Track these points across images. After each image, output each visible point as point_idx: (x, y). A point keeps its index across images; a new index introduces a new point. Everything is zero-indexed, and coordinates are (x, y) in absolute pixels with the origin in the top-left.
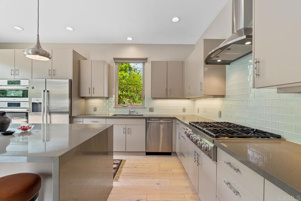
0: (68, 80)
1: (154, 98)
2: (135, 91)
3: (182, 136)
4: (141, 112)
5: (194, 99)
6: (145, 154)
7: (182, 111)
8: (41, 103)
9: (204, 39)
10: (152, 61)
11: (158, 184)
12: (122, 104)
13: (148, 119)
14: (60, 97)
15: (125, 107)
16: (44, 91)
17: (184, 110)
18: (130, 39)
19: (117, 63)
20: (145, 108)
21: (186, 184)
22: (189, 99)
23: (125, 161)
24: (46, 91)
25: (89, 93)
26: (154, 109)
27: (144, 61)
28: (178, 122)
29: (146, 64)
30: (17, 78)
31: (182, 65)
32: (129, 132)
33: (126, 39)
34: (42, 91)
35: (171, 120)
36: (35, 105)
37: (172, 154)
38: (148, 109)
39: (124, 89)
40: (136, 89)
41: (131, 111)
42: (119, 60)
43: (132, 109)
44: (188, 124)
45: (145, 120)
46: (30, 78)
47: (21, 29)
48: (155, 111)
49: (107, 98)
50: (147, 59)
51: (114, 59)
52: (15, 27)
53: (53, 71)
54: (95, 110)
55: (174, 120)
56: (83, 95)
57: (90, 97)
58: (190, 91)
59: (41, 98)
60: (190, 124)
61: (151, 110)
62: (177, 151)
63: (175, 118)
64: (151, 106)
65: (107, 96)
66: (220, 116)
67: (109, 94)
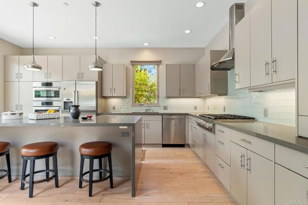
0: (95, 82)
1: (168, 97)
2: (150, 91)
3: (194, 127)
4: (156, 110)
5: (205, 98)
6: (161, 146)
7: (193, 109)
8: (72, 102)
9: (211, 51)
10: (166, 64)
11: (176, 162)
12: (138, 103)
13: (162, 115)
14: (88, 98)
15: (142, 106)
16: (75, 92)
17: (196, 108)
18: (146, 44)
19: (133, 66)
20: (160, 106)
21: (198, 162)
22: (200, 97)
23: (145, 151)
24: (76, 92)
25: (111, 93)
26: (168, 107)
27: (158, 63)
28: (190, 117)
29: (160, 66)
30: (49, 80)
31: (193, 67)
32: (147, 127)
33: (143, 44)
34: (73, 92)
36: (66, 104)
37: (185, 146)
38: (162, 107)
39: (139, 89)
40: (151, 89)
41: (147, 109)
42: (135, 63)
43: (148, 107)
44: (199, 115)
45: (161, 116)
46: (61, 80)
47: (54, 38)
48: (169, 109)
49: (125, 97)
50: (161, 61)
51: (131, 62)
52: (50, 37)
53: (81, 74)
54: (114, 108)
55: (186, 116)
56: (105, 95)
57: (111, 97)
58: (200, 91)
59: (72, 97)
60: (200, 115)
61: (165, 108)
62: (190, 142)
63: (187, 114)
64: (165, 105)
65: (125, 96)
66: (225, 111)
67: (127, 94)
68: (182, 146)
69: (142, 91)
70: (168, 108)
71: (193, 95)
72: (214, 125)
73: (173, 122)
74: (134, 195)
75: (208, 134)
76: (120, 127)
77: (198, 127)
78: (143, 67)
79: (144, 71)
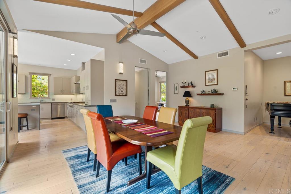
1: (55, 94)
5: (77, 95)
6: (51, 119)
10: (54, 77)
12: (34, 97)
13: (51, 103)
15: (37, 99)
19: (31, 75)
20: (50, 99)
22: (74, 94)
29: (50, 77)
35: (64, 104)
42: (32, 73)
43: (42, 99)
50: (50, 74)
51: (29, 73)
61: (53, 100)
63: (66, 102)
64: (54, 98)
65: (25, 93)
66: (82, 100)
67: (26, 92)
68: (64, 118)
69: (37, 90)
70: (55, 100)
71: (70, 93)
72: (73, 105)
73: (59, 106)
74: (40, 129)
75: (72, 108)
76: (33, 106)
77: (70, 107)
78: (37, 76)
79: (39, 79)
